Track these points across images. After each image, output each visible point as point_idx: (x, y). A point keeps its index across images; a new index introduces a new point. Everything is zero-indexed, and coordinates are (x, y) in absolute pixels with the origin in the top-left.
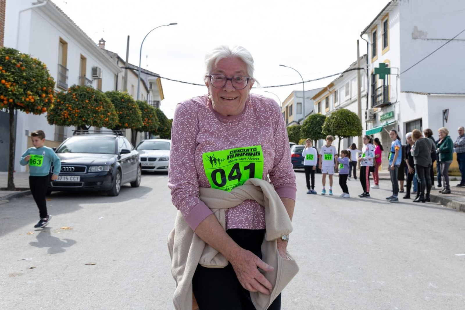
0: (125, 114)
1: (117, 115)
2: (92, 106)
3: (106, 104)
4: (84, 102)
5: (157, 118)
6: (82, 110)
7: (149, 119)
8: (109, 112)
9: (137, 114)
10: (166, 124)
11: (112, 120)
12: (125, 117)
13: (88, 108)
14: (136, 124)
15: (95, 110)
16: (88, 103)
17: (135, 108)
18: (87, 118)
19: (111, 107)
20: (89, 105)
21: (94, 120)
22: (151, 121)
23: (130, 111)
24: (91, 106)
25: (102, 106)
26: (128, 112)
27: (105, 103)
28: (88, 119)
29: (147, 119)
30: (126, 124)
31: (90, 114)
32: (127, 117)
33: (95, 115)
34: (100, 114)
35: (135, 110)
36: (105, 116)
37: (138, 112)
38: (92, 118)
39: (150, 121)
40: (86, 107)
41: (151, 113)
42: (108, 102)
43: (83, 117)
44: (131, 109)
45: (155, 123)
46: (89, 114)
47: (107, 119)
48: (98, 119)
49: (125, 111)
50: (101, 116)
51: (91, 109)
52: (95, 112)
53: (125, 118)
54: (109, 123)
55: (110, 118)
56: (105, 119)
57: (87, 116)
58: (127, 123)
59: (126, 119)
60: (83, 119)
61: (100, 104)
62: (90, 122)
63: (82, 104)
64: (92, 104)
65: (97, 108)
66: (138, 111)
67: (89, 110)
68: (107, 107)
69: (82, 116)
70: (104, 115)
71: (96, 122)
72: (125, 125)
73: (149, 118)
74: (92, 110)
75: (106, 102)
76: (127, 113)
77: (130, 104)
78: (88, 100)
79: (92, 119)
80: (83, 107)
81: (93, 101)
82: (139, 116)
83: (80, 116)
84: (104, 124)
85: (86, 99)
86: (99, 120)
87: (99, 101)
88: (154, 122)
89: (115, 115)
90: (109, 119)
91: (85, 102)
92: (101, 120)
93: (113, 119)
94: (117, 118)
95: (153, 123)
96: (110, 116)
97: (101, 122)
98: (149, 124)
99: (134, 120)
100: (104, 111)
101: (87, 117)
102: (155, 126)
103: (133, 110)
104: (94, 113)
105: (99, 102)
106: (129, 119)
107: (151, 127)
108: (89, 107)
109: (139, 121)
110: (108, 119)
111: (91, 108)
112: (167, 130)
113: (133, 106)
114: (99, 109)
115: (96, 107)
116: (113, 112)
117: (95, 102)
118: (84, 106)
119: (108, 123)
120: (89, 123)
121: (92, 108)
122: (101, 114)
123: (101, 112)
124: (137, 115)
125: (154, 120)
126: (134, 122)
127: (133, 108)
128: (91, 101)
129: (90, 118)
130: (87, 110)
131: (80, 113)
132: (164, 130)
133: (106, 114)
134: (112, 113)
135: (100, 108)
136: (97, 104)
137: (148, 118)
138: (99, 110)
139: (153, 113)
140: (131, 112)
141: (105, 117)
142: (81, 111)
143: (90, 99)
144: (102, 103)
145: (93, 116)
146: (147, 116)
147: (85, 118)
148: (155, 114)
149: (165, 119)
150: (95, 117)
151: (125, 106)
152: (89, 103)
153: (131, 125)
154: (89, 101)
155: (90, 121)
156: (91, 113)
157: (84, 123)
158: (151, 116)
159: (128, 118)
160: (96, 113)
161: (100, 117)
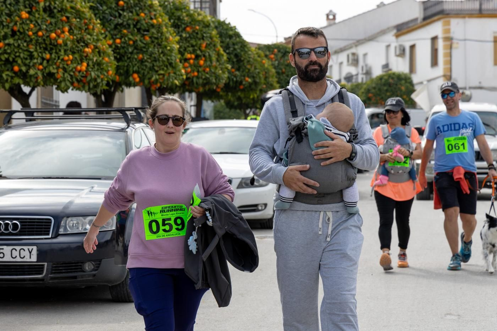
0: (129, 45)
1: (110, 51)
2: (40, 29)
3: (78, 20)
4: (17, 18)
5: (222, 51)
6: (11, 41)
7: (197, 57)
8: (87, 45)
9: (164, 43)
10: (249, 67)
11: (96, 67)
12: (132, 53)
13: (29, 36)
14: (164, 75)
15: (48, 42)
16: (28, 19)
17: (159, 27)
18: (25, 65)
19: (93, 29)
20: (32, 26)
21: (47, 71)
22: (205, 61)
23: (143, 36)
24: (35, 30)
25: (67, 28)
26: (138, 38)
27: (76, 18)
28: (29, 67)
29: (193, 56)
30: (136, 76)
31: (35, 54)
32: (137, 53)
33: (48, 56)
34: (62, 52)
35: (158, 32)
36: (77, 56)
37: (167, 39)
38: (41, 64)
39: (202, 62)
40: (21, 33)
41: (203, 38)
42: (83, 12)
43: (14, 60)
44: (148, 31)
45: (216, 68)
46: (31, 52)
47: (84, 67)
48: (58, 68)
49: (131, 37)
50: (66, 58)
51: (37, 36)
52: (49, 47)
53: (129, 58)
54: (89, 78)
55: (91, 63)
56: (79, 67)
57: (26, 59)
58: (137, 72)
59: (135, 62)
60: (16, 68)
61: (61, 20)
62: (37, 78)
63: (11, 25)
64: (39, 21)
65: (53, 35)
66: (168, 35)
67: (31, 40)
68: (80, 29)
69: (11, 59)
70: (73, 53)
71: (51, 75)
72: (131, 79)
73: (199, 52)
74: (40, 40)
75: (79, 14)
76: (135, 42)
77: (142, 15)
78: (28, 10)
79: (41, 67)
80: (14, 33)
81: (41, 12)
82: (171, 50)
83: (7, 60)
84: (74, 80)
85: (22, 7)
86: (61, 71)
87: (59, 11)
88: (214, 63)
89: (104, 53)
90: (88, 65)
91: (20, 17)
92: (65, 70)
93: (99, 64)
94: (110, 60)
95: (210, 67)
96: (91, 56)
97: (66, 75)
98: (198, 72)
99: (157, 63)
100: (73, 41)
101: (27, 62)
102: (217, 77)
103: (154, 30)
104: (46, 49)
105: (59, 15)
106: (142, 61)
107: (206, 79)
108: (31, 33)
109: (171, 64)
110: (85, 64)
111: (36, 33)
112: (250, 84)
113: (151, 19)
114: (59, 36)
115: (51, 31)
116: (99, 44)
117: (45, 16)
118: (16, 28)
119: (86, 77)
120: (34, 80)
121: (40, 33)
122: (65, 51)
123: (66, 45)
124: (166, 47)
125: (214, 58)
126: (156, 68)
127: (153, 26)
128: (37, 15)
129: (35, 64)
130: (25, 41)
131: (5, 52)
132: (242, 87)
133: (80, 51)
134: (96, 47)
135: (63, 32)
136: (53, 20)
137: (194, 51)
138: (60, 41)
139: (211, 38)
140: (147, 38)
141: (78, 59)
142: (9, 45)
143: (31, 7)
144: (68, 18)
145: (43, 59)
146: (193, 46)
147: (19, 66)
148: (217, 40)
149: (246, 52)
150: (48, 61)
151: (130, 22)
152: (31, 21)
153: (150, 79)
154: (29, 13)
155: (36, 73)
156: (36, 51)
157: (17, 80)
158: (204, 45)
159: (141, 56)
160: (52, 49)
161: (63, 60)
